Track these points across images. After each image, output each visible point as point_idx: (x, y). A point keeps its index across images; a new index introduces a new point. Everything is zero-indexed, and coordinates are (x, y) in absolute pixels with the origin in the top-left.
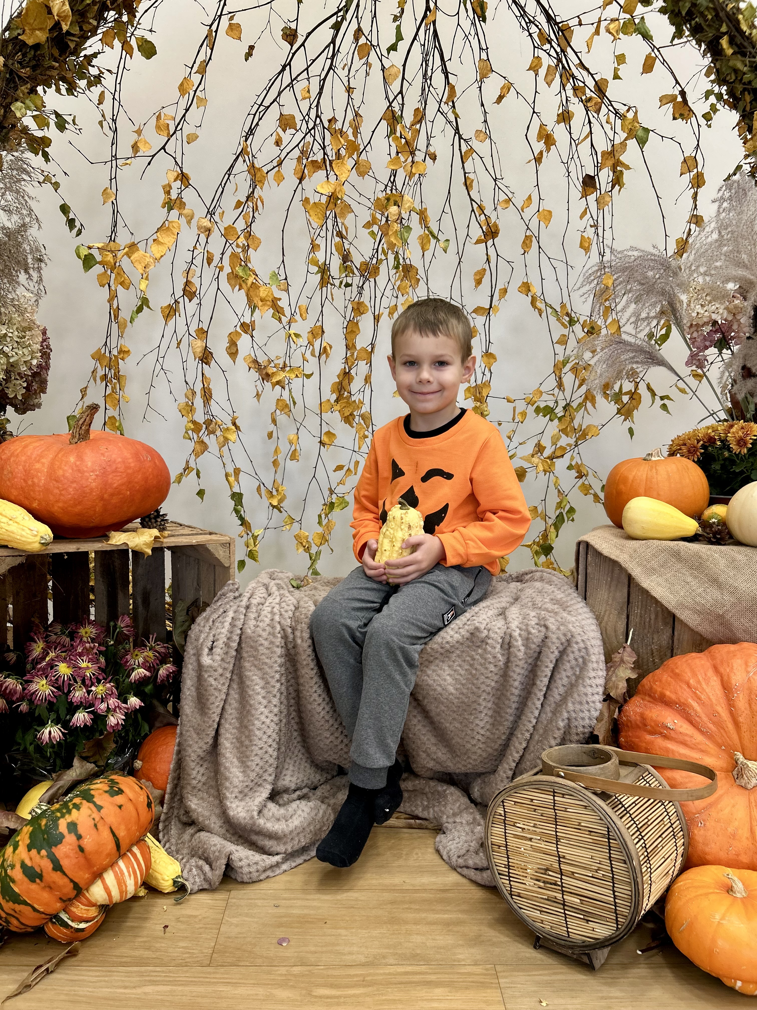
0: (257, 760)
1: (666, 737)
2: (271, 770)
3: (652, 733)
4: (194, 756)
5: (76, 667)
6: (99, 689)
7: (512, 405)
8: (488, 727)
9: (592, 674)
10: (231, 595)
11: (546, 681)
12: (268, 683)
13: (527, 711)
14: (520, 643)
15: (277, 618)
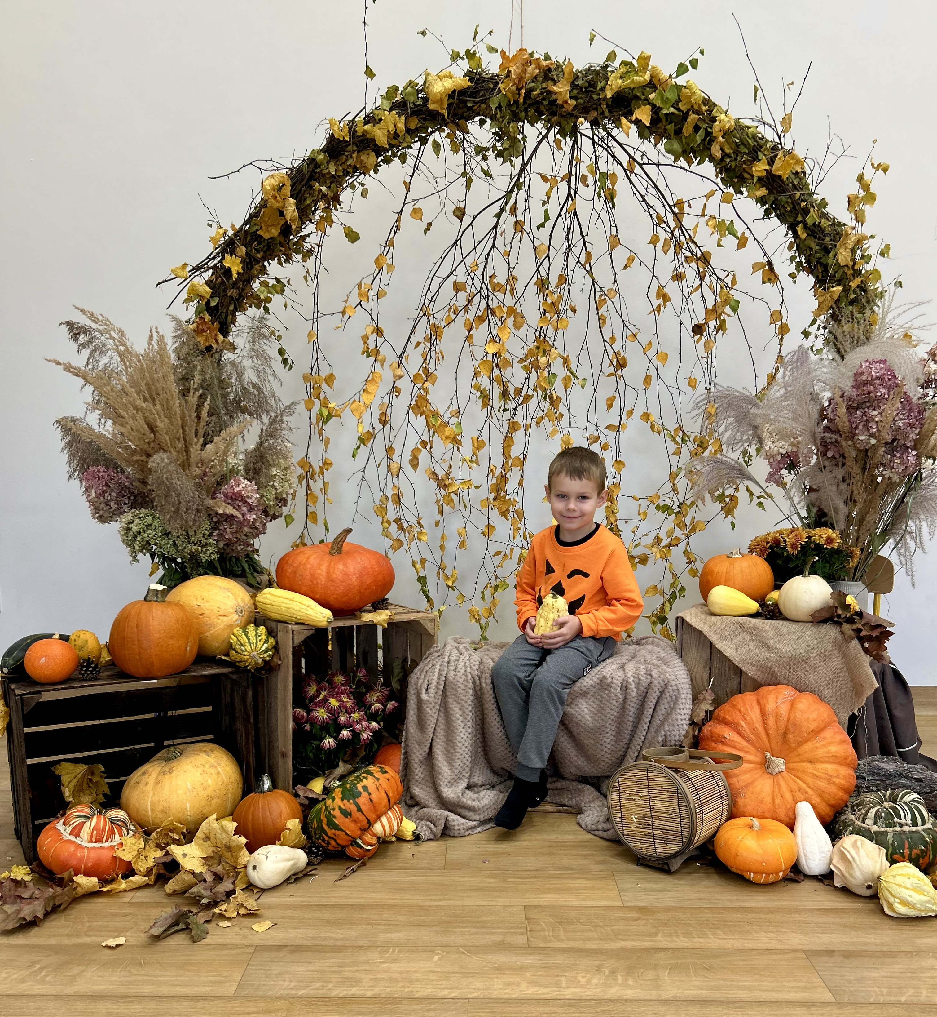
0: (459, 762)
1: (724, 744)
2: (467, 769)
3: (716, 742)
4: (417, 760)
5: (341, 701)
6: (356, 716)
7: (638, 502)
8: (612, 743)
9: (681, 706)
10: (436, 654)
11: (651, 711)
12: (464, 712)
13: (638, 731)
14: (633, 686)
15: (469, 670)
